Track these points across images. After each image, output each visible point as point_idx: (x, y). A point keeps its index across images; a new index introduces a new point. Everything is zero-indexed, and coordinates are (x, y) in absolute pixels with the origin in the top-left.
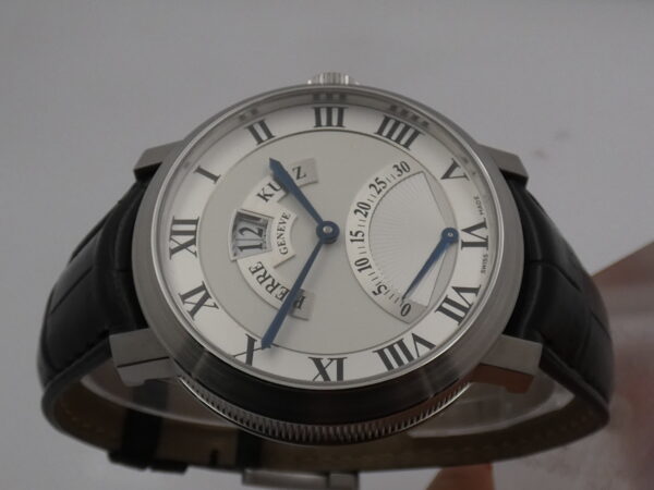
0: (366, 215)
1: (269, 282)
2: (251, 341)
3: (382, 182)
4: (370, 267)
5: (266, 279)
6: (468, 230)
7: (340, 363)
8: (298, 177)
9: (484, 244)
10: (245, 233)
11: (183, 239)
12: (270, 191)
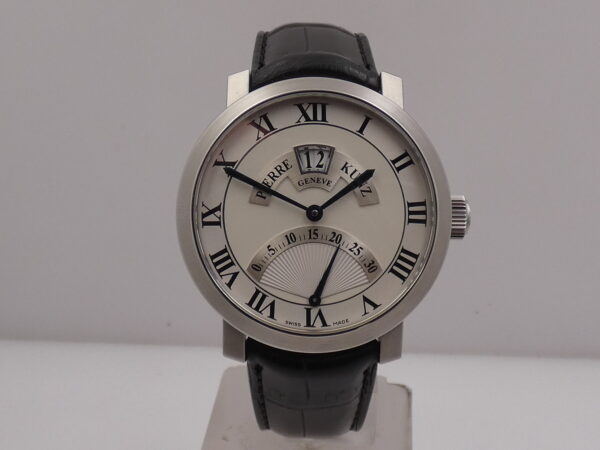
0: (331, 240)
1: (277, 174)
2: (233, 164)
3: (359, 252)
4: (289, 243)
5: (279, 171)
6: (320, 314)
7: (218, 223)
8: (362, 191)
9: (309, 324)
11: (310, 113)
12: (350, 171)
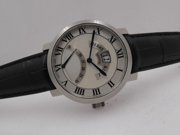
1: (99, 47)
2: (99, 33)
3: (80, 77)
4: (79, 55)
5: (100, 47)
6: (60, 69)
7: (80, 33)
8: (99, 74)
9: (56, 66)
10: (107, 59)
11: (120, 53)
12: (104, 69)
